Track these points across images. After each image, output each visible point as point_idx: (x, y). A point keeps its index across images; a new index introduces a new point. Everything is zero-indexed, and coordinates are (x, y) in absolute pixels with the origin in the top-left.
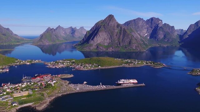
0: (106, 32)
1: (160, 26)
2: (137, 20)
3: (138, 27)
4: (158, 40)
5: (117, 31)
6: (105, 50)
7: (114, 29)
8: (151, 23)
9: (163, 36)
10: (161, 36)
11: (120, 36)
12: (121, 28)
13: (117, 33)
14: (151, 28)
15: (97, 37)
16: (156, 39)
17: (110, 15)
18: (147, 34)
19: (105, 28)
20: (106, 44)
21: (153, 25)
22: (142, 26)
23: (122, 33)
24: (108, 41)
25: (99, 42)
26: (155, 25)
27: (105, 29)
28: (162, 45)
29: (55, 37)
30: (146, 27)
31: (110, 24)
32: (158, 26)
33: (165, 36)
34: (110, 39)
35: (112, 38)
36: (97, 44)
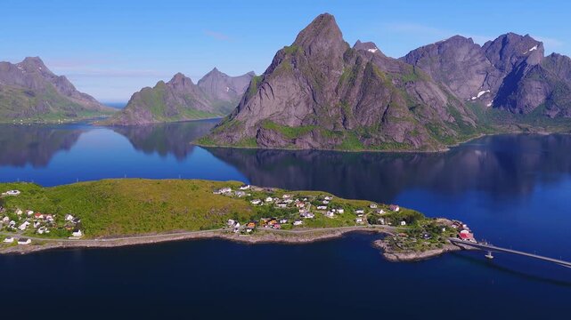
0: (296, 76)
1: (532, 62)
2: (448, 45)
3: (454, 67)
4: (521, 112)
5: (341, 71)
6: (283, 144)
7: (330, 68)
8: (501, 53)
9: (541, 99)
10: (534, 96)
11: (348, 93)
12: (358, 62)
13: (340, 83)
14: (501, 69)
15: (263, 96)
16: (517, 110)
17: (322, 17)
18: (483, 92)
19: (294, 62)
20: (292, 123)
21: (508, 61)
22: (468, 66)
23: (359, 81)
24: (302, 110)
25: (266, 114)
26: (514, 60)
27: (295, 67)
28: (532, 130)
30: (480, 67)
31: (314, 49)
32: (524, 64)
33: (549, 98)
34: (308, 105)
35: (317, 99)
36: (261, 121)
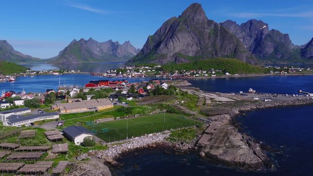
0: (189, 32)
1: (266, 33)
2: (225, 24)
5: (208, 30)
7: (204, 28)
9: (272, 50)
11: (215, 40)
12: (216, 26)
15: (174, 42)
17: (194, 5)
19: (187, 25)
20: (191, 54)
23: (219, 34)
24: (195, 48)
25: (177, 50)
26: (256, 32)
27: (188, 27)
29: (86, 52)
30: (241, 35)
31: (195, 19)
32: (262, 34)
34: (197, 46)
35: (202, 43)
36: (175, 54)
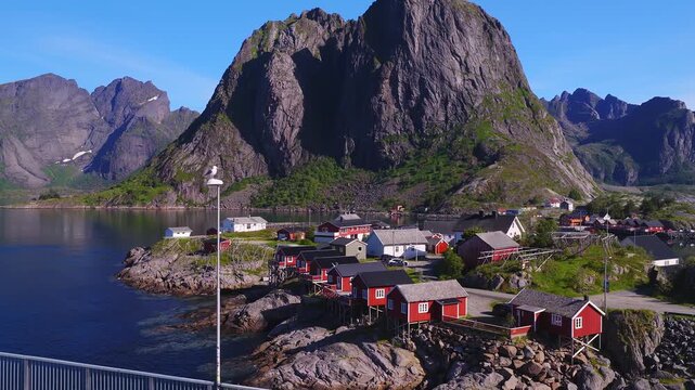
3: (37, 116)
4: (114, 178)
10: (132, 157)
14: (111, 123)
16: (110, 174)
18: (83, 153)
21: (120, 113)
